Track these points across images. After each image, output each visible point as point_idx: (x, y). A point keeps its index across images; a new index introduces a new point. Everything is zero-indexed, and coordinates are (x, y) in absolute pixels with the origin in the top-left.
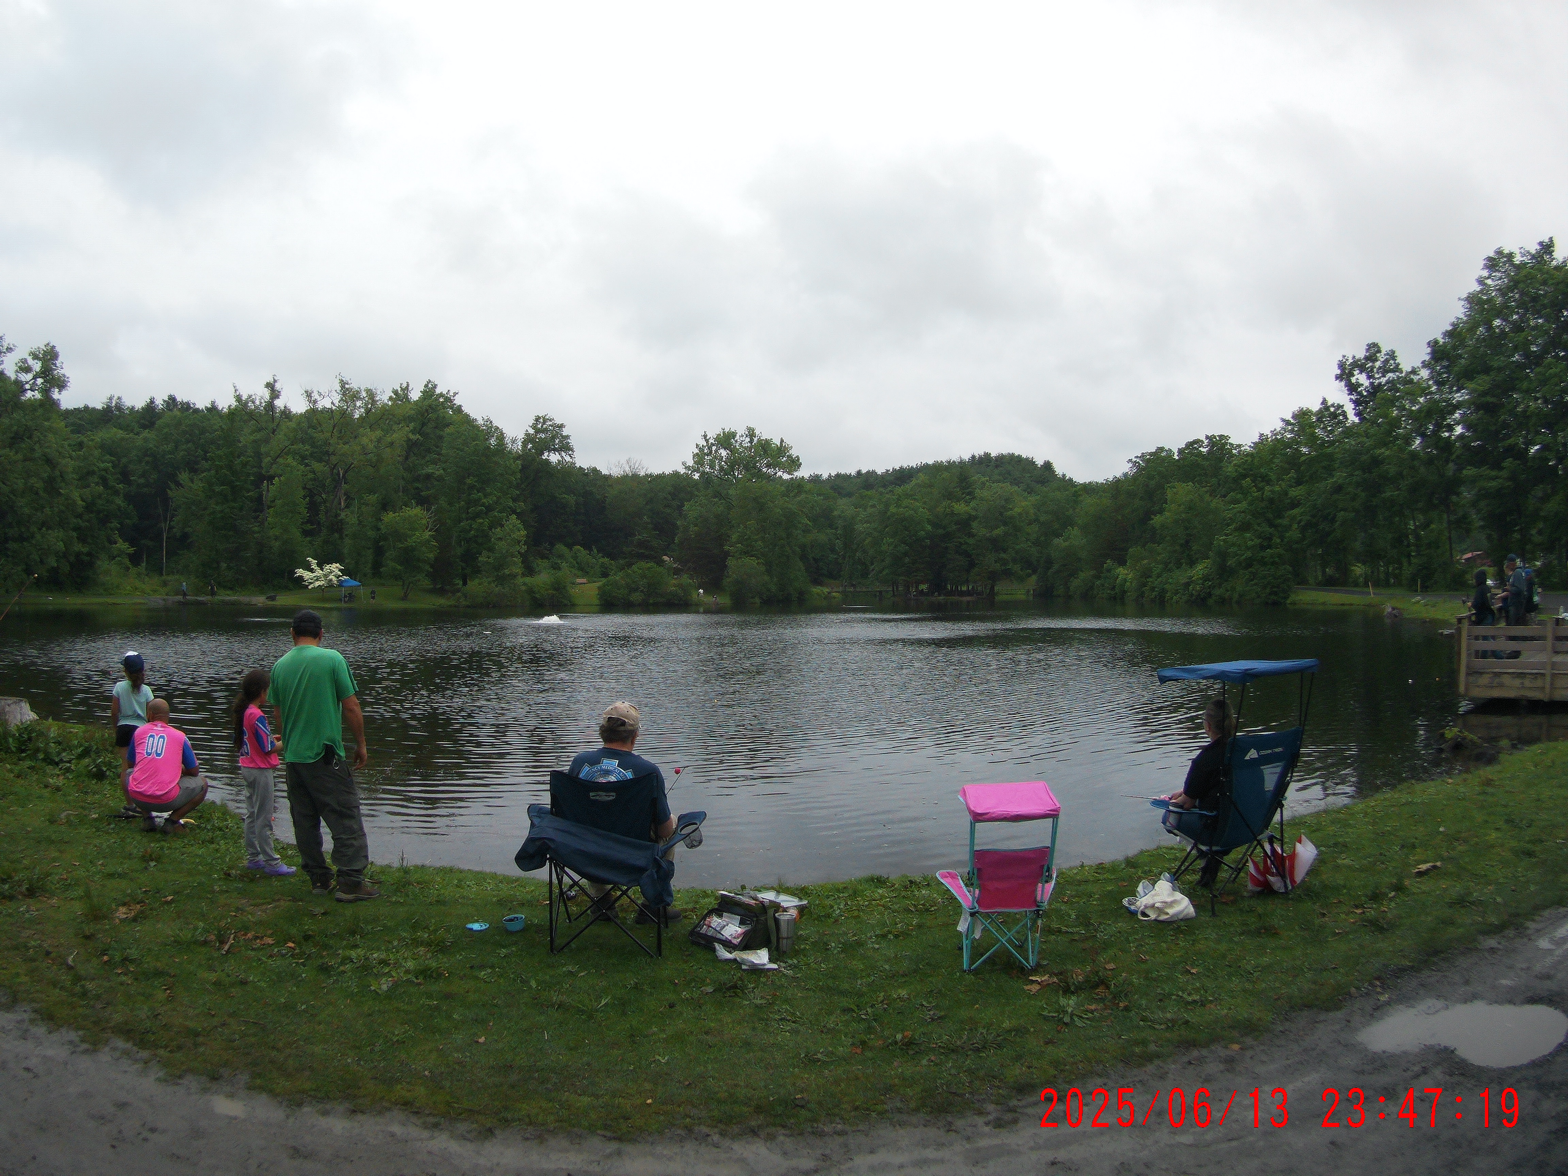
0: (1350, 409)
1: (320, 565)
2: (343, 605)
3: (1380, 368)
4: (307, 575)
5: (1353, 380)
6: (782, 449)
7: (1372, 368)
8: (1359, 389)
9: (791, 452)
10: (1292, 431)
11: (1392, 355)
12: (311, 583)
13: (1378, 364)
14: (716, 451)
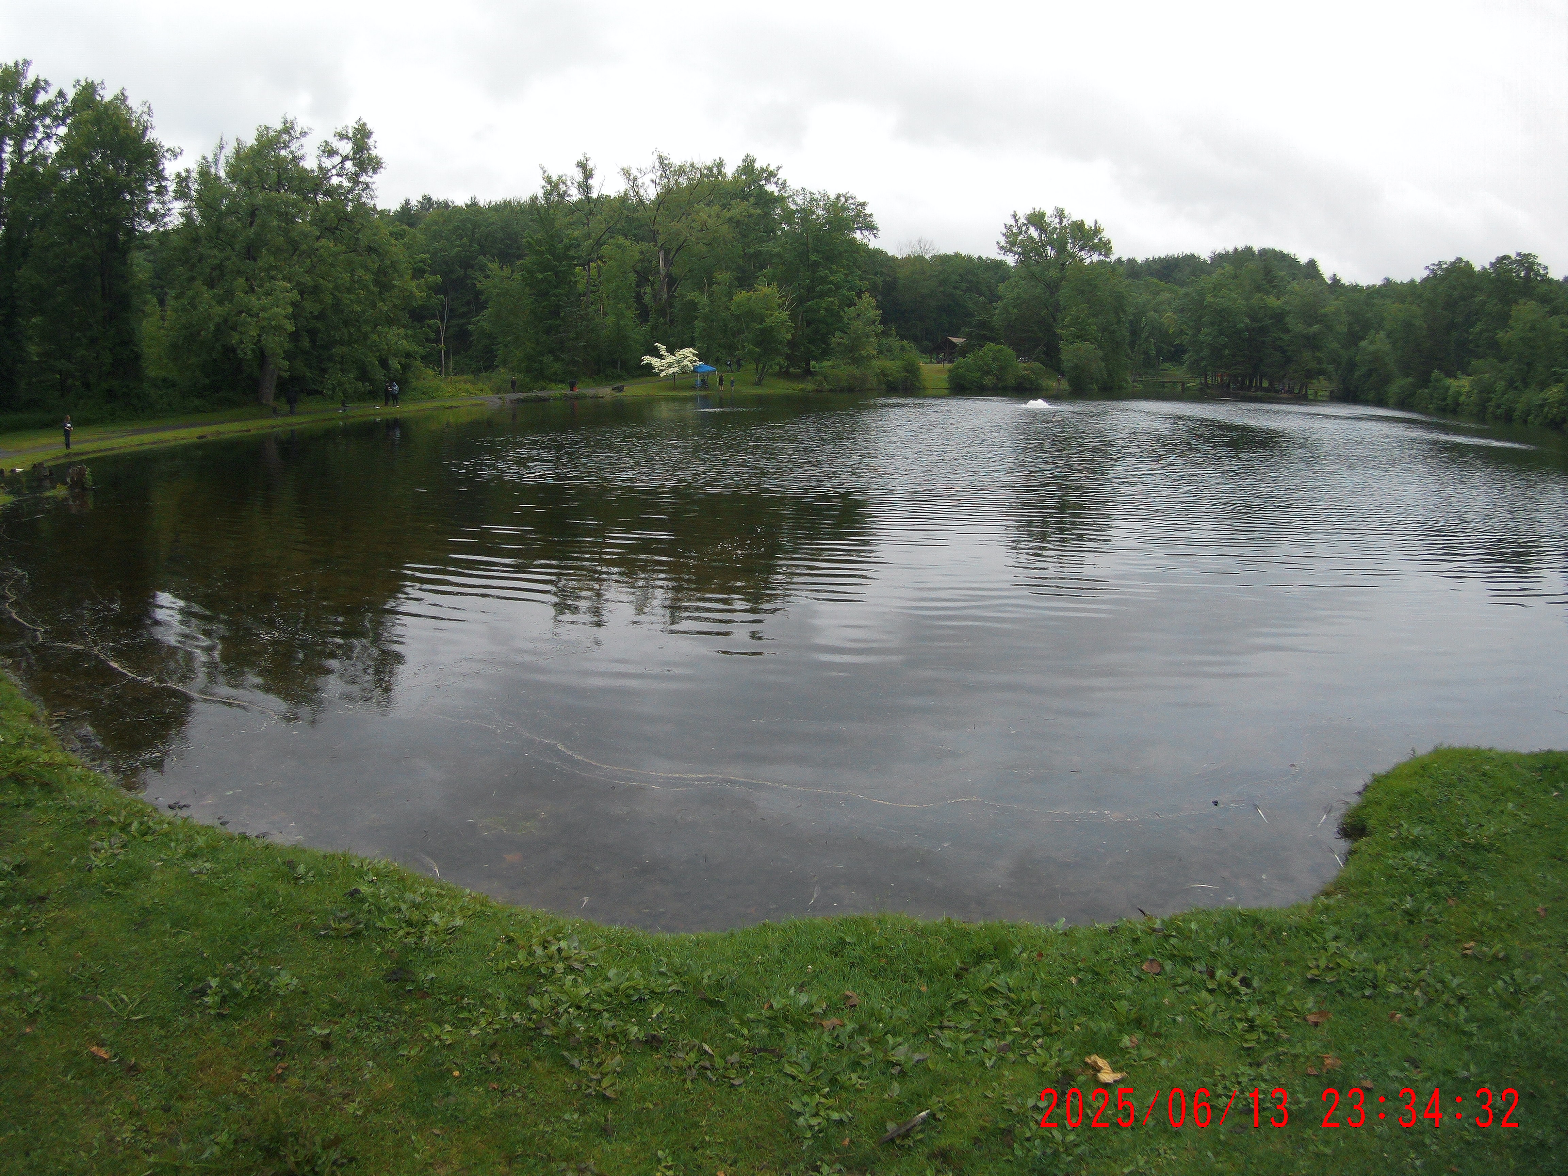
1: (671, 351)
2: (698, 393)
4: (655, 362)
6: (1096, 232)
9: (1102, 235)
12: (662, 371)
14: (1026, 232)
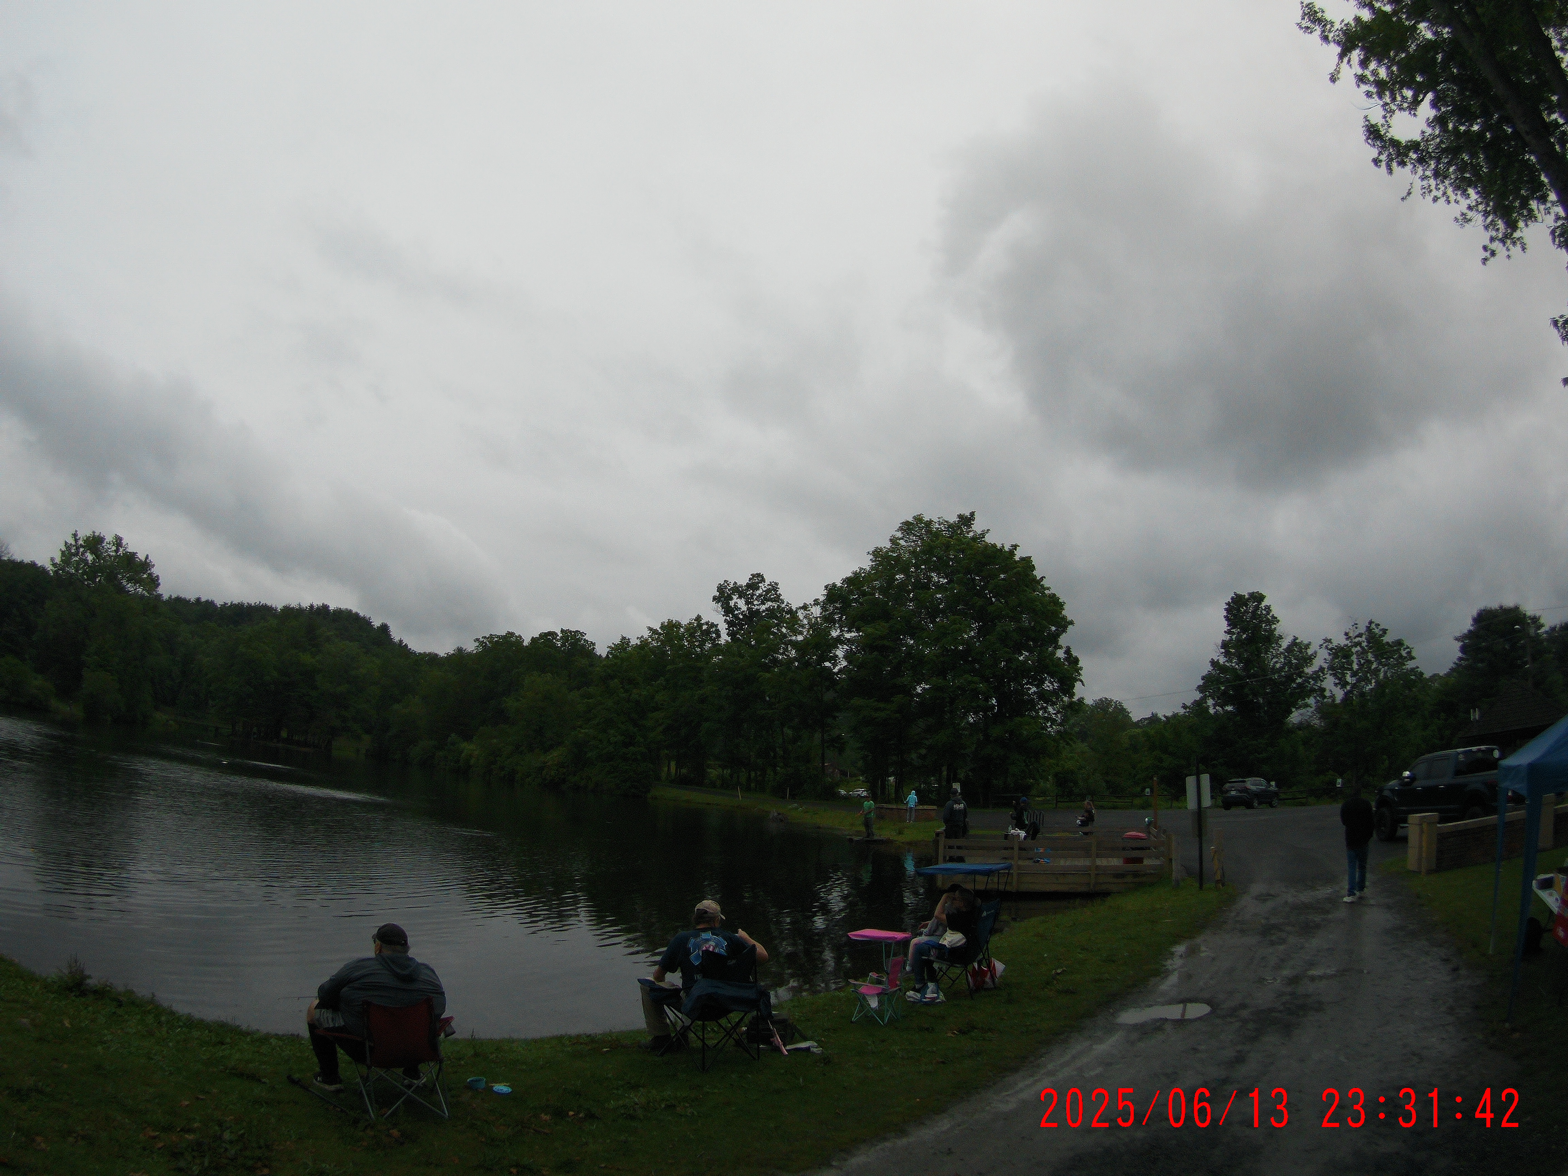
0: (723, 627)
3: (760, 595)
5: (732, 603)
6: (146, 565)
7: (753, 595)
8: (736, 612)
9: (152, 570)
10: (657, 640)
11: (774, 587)
13: (758, 592)
14: (83, 554)
